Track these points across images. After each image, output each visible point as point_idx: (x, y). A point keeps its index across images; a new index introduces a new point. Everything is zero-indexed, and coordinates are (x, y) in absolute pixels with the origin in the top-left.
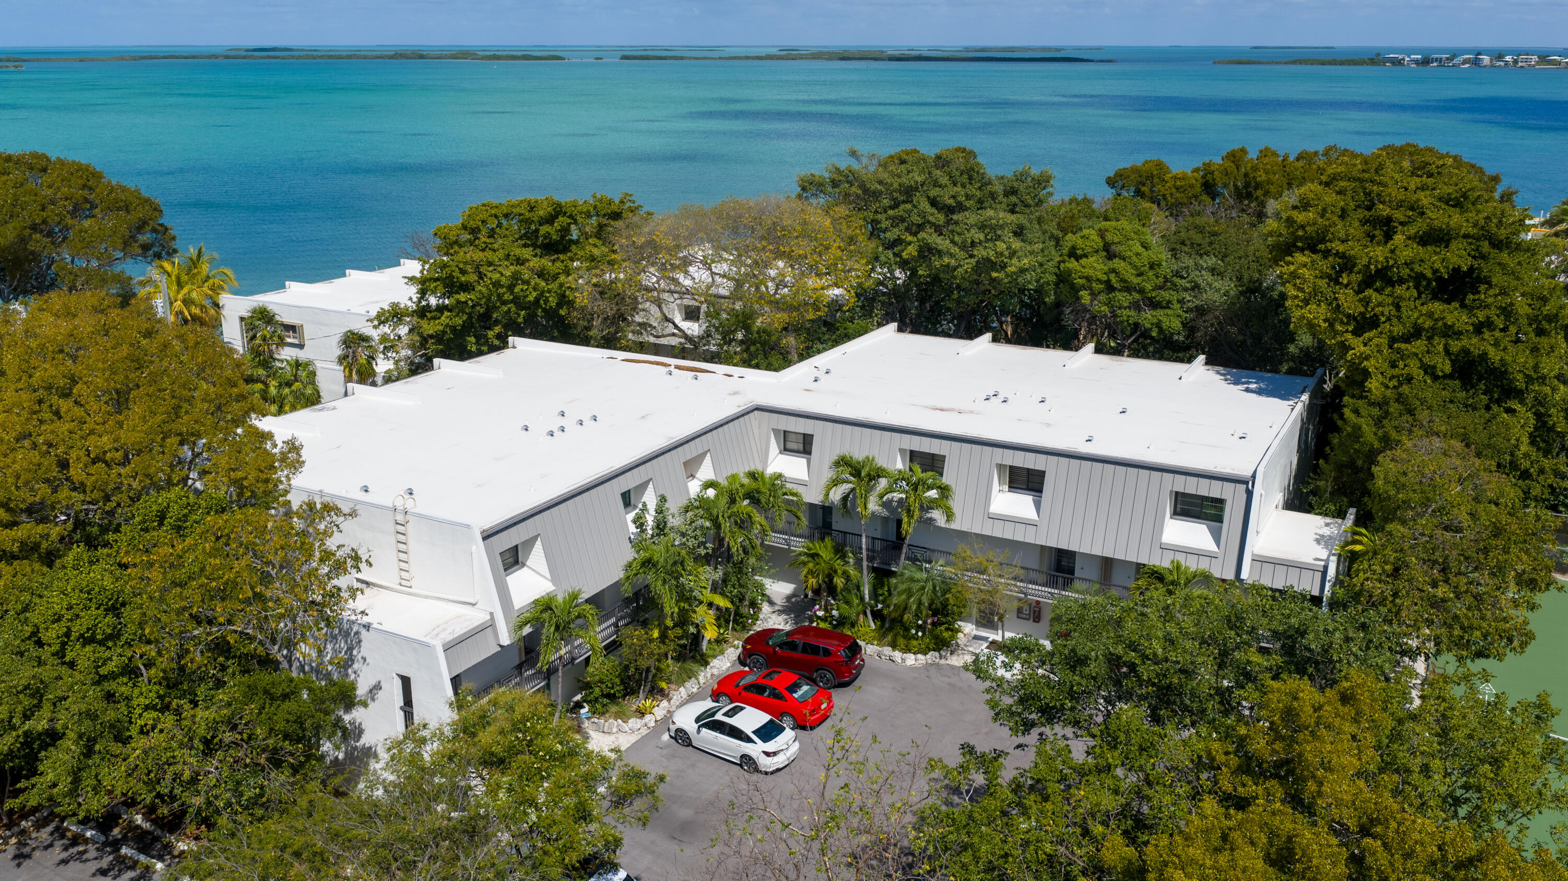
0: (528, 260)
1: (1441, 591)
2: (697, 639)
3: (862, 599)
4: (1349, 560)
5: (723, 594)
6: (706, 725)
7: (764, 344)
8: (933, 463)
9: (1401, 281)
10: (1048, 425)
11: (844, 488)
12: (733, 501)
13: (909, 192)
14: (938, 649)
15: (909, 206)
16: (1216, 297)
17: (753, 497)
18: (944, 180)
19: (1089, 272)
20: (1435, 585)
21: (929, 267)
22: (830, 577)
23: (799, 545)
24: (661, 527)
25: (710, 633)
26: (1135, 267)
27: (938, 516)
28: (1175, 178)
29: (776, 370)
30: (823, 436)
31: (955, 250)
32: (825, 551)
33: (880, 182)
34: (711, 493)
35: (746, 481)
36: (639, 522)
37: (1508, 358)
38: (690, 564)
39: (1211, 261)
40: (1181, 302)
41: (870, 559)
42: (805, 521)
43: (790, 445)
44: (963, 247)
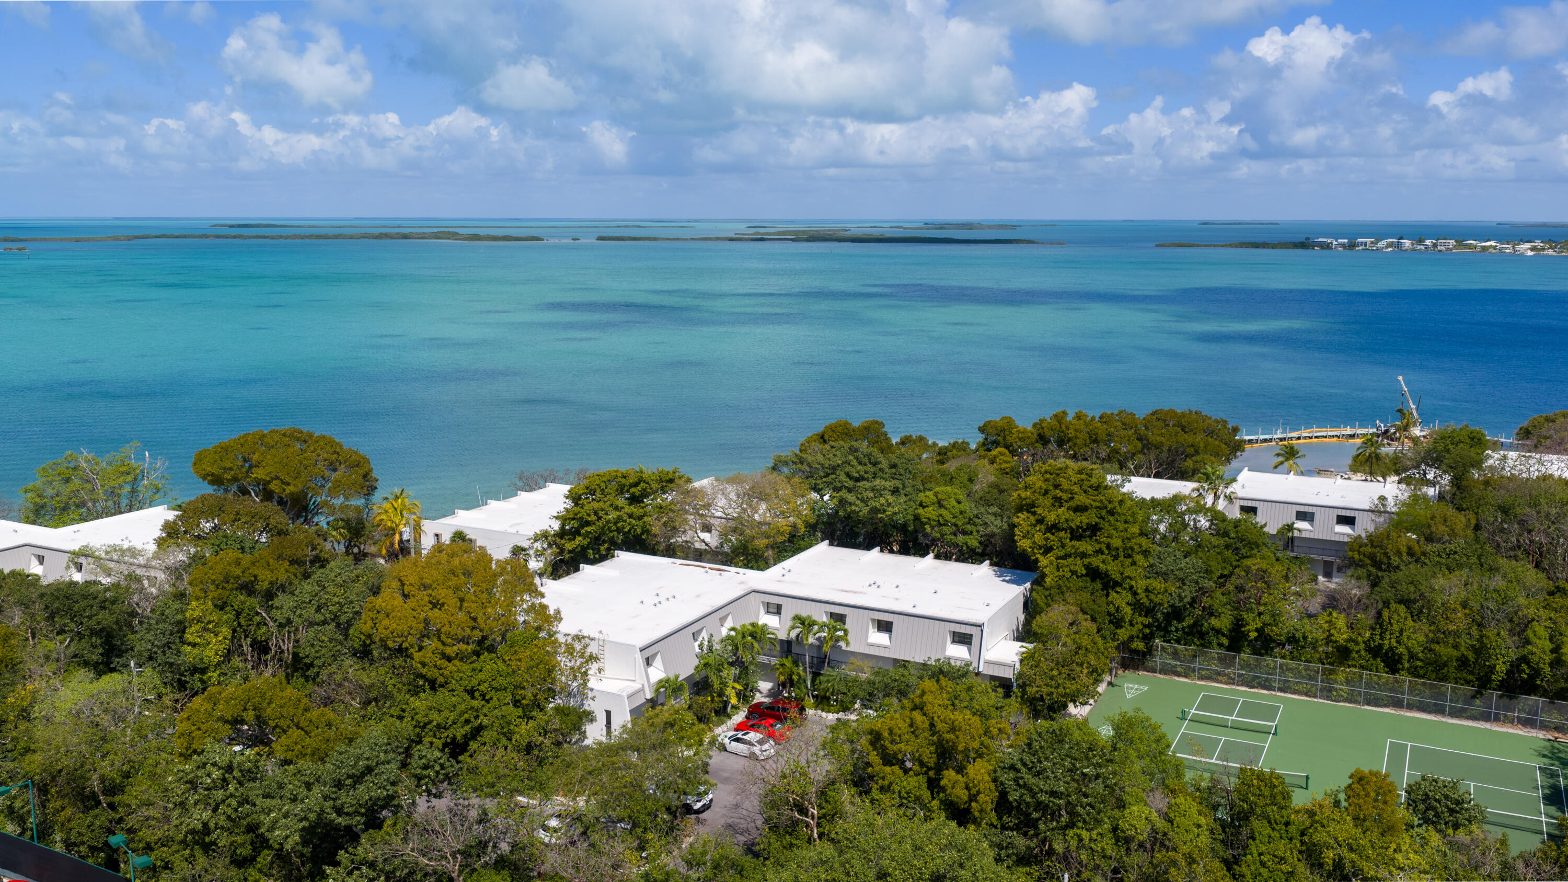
0: (623, 508)
1: (1055, 673)
2: (726, 703)
3: (807, 687)
4: (1022, 660)
5: (738, 683)
6: (734, 740)
7: (755, 555)
8: (841, 618)
9: (1063, 529)
10: (897, 599)
11: (797, 631)
12: (744, 637)
13: (834, 469)
14: (844, 711)
15: (834, 476)
16: (995, 530)
17: (752, 635)
18: (854, 462)
19: (928, 515)
20: (1052, 670)
21: (845, 510)
22: (791, 675)
23: (774, 661)
24: (710, 649)
25: (734, 701)
26: (952, 514)
27: (842, 644)
28: (1019, 432)
29: (762, 570)
30: (787, 605)
31: (858, 502)
32: (788, 663)
33: (819, 464)
34: (733, 633)
35: (750, 628)
36: (701, 646)
37: (1109, 568)
38: (726, 666)
39: (994, 509)
40: (978, 531)
41: (811, 667)
42: (778, 648)
43: (770, 610)
44: (862, 501)
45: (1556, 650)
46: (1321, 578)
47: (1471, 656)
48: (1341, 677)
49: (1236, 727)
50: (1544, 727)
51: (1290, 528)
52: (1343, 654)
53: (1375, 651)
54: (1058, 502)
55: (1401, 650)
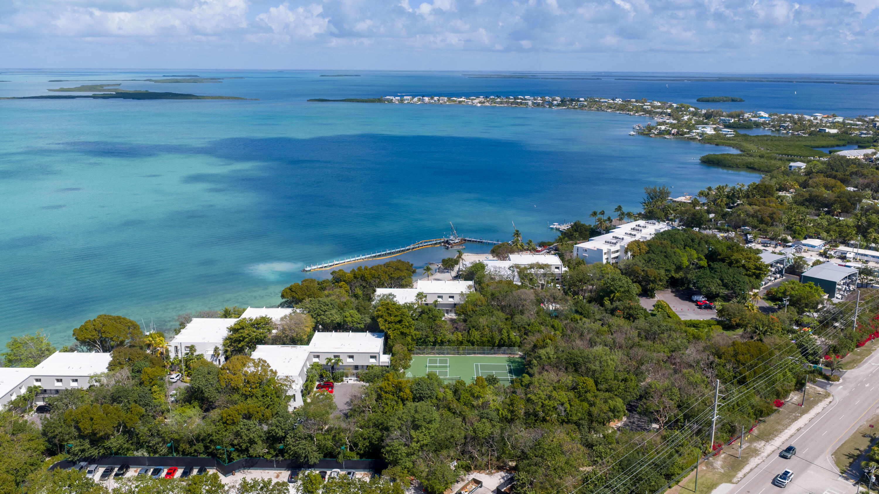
3: (331, 377)
4: (391, 360)
9: (393, 322)
10: (350, 348)
11: (326, 362)
14: (342, 382)
19: (348, 320)
27: (340, 364)
28: (346, 275)
29: (309, 345)
30: (321, 355)
40: (363, 323)
41: (331, 371)
44: (329, 318)
45: (508, 335)
46: (446, 314)
47: (490, 339)
48: (461, 349)
49: (440, 367)
50: (507, 354)
51: (436, 301)
52: (461, 343)
53: (468, 341)
54: (390, 315)
55: (475, 340)
